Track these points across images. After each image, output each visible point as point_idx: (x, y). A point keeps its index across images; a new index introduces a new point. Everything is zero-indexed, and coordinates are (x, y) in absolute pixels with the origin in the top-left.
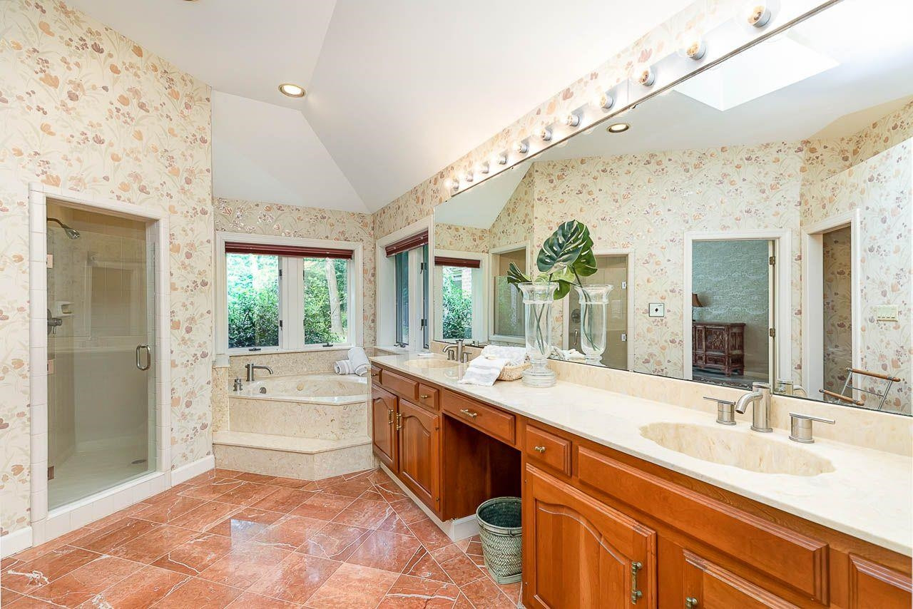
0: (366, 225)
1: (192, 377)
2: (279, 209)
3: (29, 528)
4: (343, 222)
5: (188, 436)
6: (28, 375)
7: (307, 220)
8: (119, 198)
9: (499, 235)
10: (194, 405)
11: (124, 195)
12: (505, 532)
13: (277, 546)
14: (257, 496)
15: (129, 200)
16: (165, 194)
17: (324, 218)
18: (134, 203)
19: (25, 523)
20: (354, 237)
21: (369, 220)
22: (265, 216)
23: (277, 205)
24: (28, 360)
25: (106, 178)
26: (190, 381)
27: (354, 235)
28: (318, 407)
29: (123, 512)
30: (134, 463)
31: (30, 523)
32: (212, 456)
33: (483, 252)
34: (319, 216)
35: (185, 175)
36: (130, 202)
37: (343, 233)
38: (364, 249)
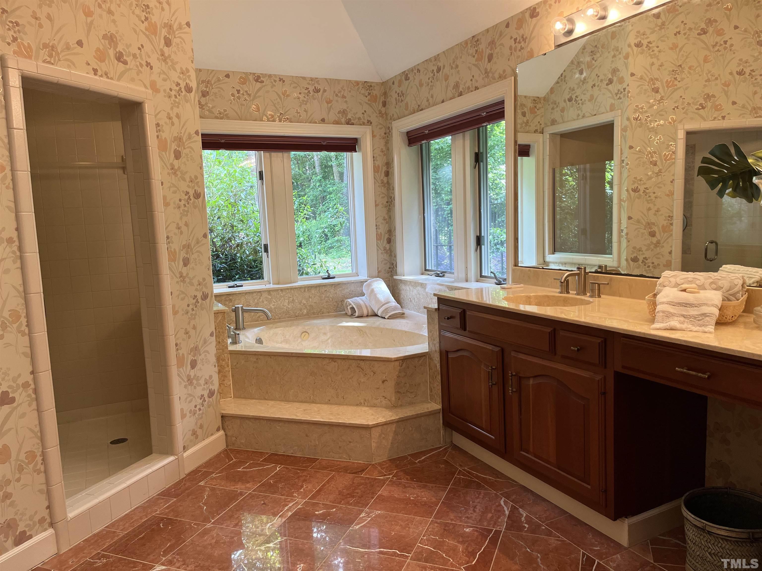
0: (374, 99)
1: (194, 328)
2: (257, 81)
3: (51, 531)
4: (344, 97)
5: (196, 406)
6: (27, 331)
7: (296, 95)
8: (95, 71)
9: (562, 104)
10: (199, 366)
11: (103, 67)
12: (744, 536)
13: (381, 553)
14: (310, 486)
15: (106, 74)
16: (144, 63)
17: (317, 91)
18: (112, 79)
19: (46, 525)
20: (359, 119)
21: (377, 92)
22: (238, 91)
23: (254, 74)
24: (25, 311)
25: (80, 43)
26: (192, 333)
27: (360, 115)
28: (362, 364)
29: (143, 508)
30: (112, 443)
31: (52, 525)
32: (221, 432)
33: (536, 131)
34: (311, 88)
35: (164, 32)
36: (108, 77)
37: (344, 112)
38: (373, 136)
